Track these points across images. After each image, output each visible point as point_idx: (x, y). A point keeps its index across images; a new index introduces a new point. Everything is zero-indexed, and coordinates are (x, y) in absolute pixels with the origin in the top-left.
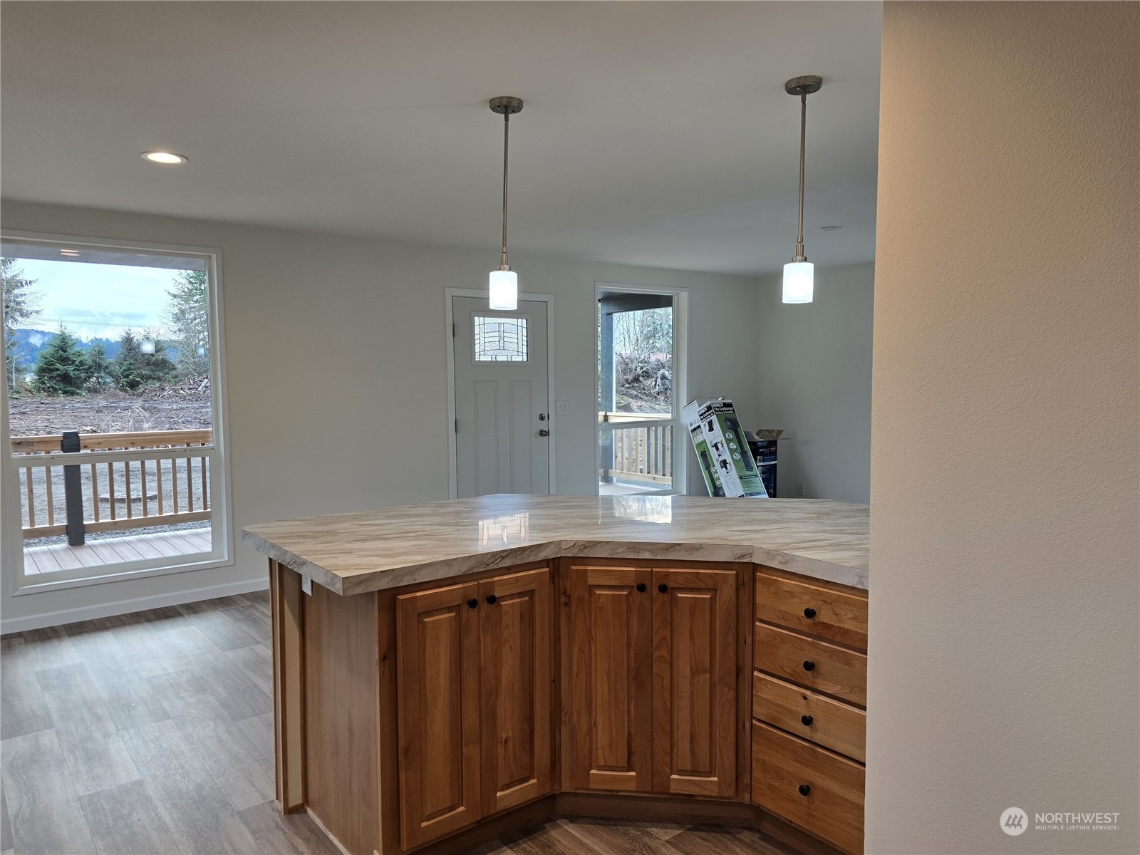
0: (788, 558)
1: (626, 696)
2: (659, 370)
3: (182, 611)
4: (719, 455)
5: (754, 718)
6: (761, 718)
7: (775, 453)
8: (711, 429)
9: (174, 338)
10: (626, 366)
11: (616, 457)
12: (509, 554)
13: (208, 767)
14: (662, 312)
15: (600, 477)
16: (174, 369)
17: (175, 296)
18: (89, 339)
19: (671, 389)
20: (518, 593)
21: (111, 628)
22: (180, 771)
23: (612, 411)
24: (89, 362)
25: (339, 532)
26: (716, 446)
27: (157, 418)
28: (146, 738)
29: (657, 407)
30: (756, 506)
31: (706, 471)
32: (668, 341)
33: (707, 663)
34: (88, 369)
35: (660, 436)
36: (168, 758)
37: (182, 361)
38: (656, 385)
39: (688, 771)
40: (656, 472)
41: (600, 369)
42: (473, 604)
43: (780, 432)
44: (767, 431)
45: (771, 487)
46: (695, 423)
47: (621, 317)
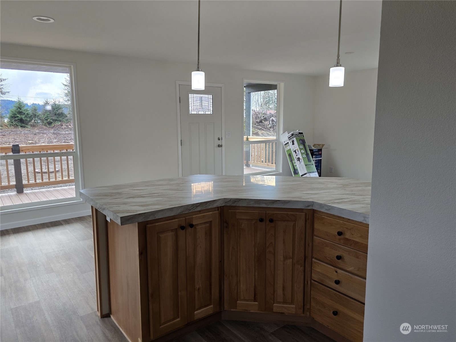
0: (330, 208)
1: (254, 269)
2: (271, 118)
3: (63, 223)
4: (297, 156)
5: (312, 279)
6: (315, 280)
7: (321, 154)
8: (293, 144)
9: (66, 103)
10: (256, 115)
11: (252, 156)
12: (200, 205)
13: (68, 295)
14: (272, 92)
15: (244, 165)
16: (66, 117)
17: (66, 85)
18: (31, 104)
19: (276, 126)
20: (204, 223)
21: (32, 230)
22: (57, 297)
23: (250, 136)
24: (31, 114)
25: (123, 193)
26: (295, 151)
27: (59, 137)
28: (43, 281)
29: (270, 133)
30: (314, 181)
31: (291, 162)
32: (275, 105)
33: (291, 254)
34: (31, 117)
35: (271, 147)
36: (52, 290)
37: (69, 113)
38: (269, 124)
39: (281, 302)
40: (269, 162)
41: (245, 117)
42: (183, 228)
43: (323, 145)
44: (317, 145)
45: (319, 169)
46: (286, 141)
47: (255, 95)
